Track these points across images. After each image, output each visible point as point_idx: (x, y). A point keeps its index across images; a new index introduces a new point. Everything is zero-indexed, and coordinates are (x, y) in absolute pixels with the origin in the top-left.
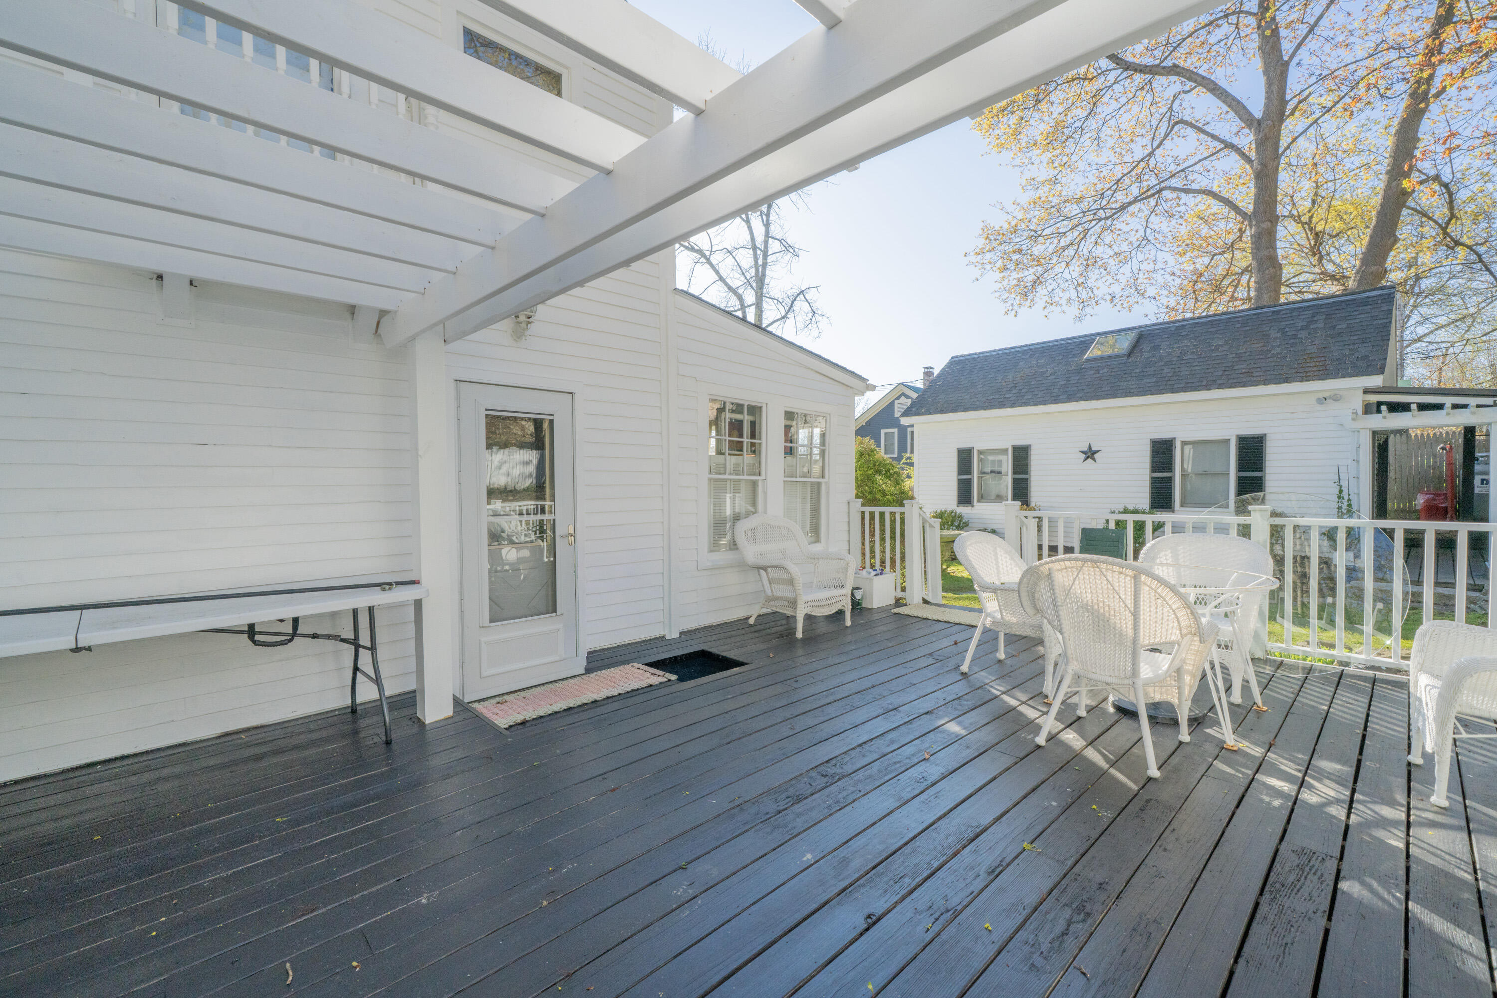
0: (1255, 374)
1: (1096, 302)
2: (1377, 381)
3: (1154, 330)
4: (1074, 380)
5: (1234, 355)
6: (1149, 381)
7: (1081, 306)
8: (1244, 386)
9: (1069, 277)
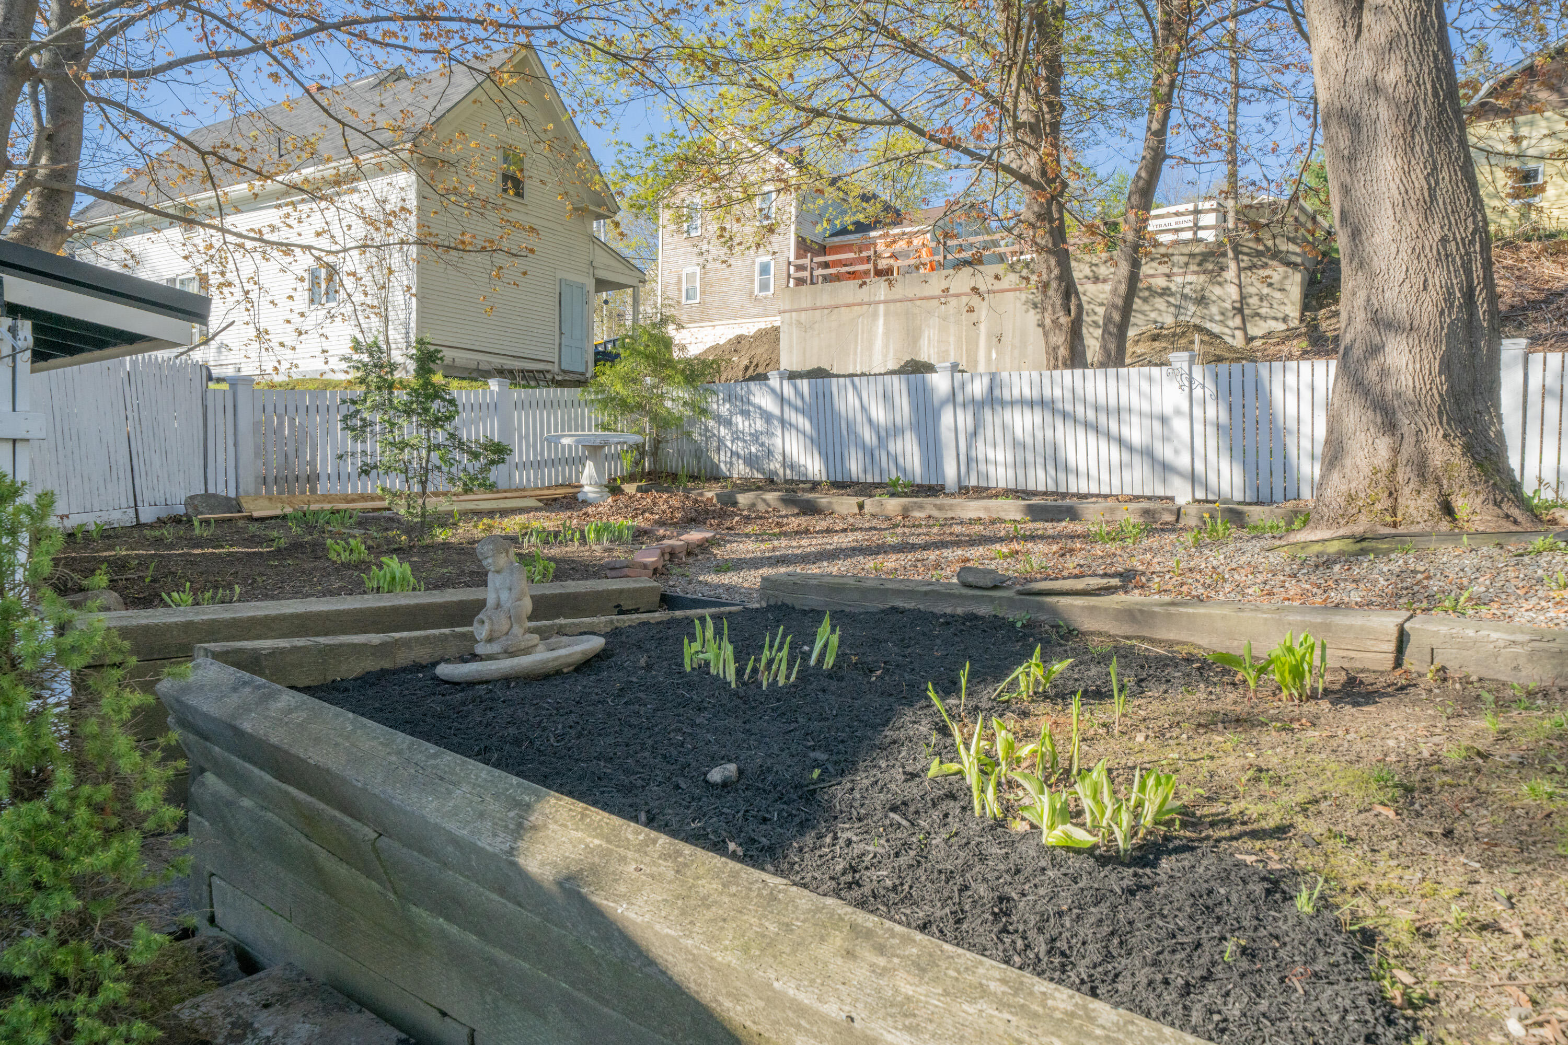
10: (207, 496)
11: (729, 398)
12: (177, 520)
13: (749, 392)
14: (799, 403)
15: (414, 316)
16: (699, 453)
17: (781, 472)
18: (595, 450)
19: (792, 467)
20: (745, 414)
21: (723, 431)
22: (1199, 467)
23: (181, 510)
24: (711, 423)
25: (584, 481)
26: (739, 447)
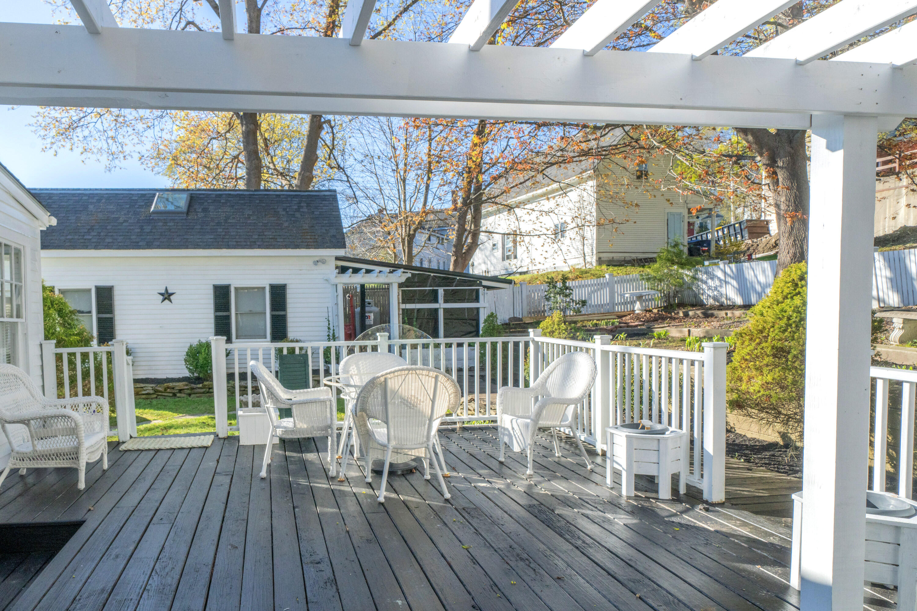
0: (278, 240)
1: (124, 157)
2: (341, 252)
3: (200, 194)
4: (147, 229)
5: (261, 224)
6: (210, 237)
7: (111, 158)
8: (274, 248)
9: (101, 128)
10: (514, 317)
11: (706, 273)
12: (506, 324)
13: (713, 270)
14: (732, 275)
15: (595, 242)
16: (696, 296)
17: (725, 302)
18: (640, 298)
19: (730, 300)
20: (712, 279)
21: (704, 286)
22: (881, 295)
23: (508, 322)
24: (700, 283)
25: (636, 309)
26: (710, 293)
